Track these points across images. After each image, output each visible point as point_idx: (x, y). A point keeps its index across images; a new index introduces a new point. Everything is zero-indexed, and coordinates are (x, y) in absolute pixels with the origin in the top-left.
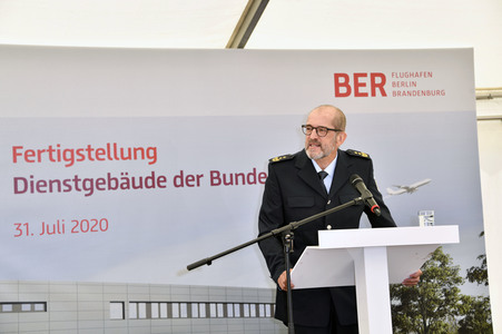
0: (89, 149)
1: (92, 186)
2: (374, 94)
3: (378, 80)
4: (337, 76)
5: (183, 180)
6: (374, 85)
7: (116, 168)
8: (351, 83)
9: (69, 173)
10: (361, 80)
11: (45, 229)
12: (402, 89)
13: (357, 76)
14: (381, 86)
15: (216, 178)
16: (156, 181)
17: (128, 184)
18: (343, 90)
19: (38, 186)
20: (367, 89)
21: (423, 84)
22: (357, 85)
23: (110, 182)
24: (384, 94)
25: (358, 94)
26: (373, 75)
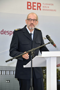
2: (38, 9)
3: (39, 5)
4: (28, 2)
8: (32, 5)
10: (34, 4)
12: (45, 8)
13: (33, 3)
14: (40, 7)
25: (33, 9)
26: (38, 3)
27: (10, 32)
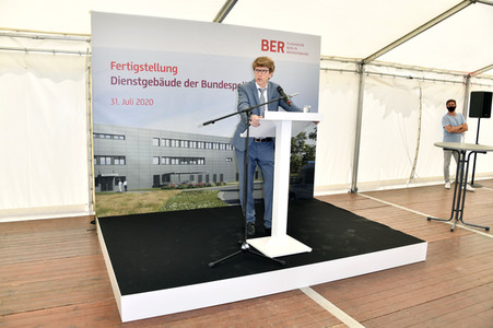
0: (146, 65)
1: (146, 83)
2: (278, 51)
3: (281, 45)
4: (263, 41)
5: (189, 84)
6: (279, 47)
7: (158, 75)
8: (269, 45)
9: (136, 76)
10: (274, 44)
11: (124, 102)
12: (291, 50)
13: (272, 42)
14: (282, 48)
15: (204, 84)
16: (177, 83)
17: (163, 83)
18: (265, 48)
19: (122, 82)
20: (276, 49)
21: (300, 49)
22: (272, 46)
23: (154, 82)
25: (271, 50)
26: (279, 42)
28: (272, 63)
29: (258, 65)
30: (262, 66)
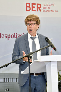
2: (37, 11)
3: (39, 6)
4: (27, 4)
6: (38, 8)
8: (31, 6)
10: (34, 6)
12: (46, 9)
13: (33, 4)
14: (40, 8)
18: (28, 9)
20: (35, 9)
22: (33, 7)
24: (40, 11)
25: (33, 10)
26: (37, 4)
27: (8, 35)
28: (37, 18)
29: (29, 21)
30: (31, 20)
